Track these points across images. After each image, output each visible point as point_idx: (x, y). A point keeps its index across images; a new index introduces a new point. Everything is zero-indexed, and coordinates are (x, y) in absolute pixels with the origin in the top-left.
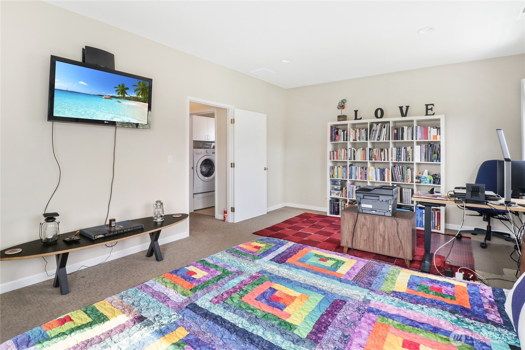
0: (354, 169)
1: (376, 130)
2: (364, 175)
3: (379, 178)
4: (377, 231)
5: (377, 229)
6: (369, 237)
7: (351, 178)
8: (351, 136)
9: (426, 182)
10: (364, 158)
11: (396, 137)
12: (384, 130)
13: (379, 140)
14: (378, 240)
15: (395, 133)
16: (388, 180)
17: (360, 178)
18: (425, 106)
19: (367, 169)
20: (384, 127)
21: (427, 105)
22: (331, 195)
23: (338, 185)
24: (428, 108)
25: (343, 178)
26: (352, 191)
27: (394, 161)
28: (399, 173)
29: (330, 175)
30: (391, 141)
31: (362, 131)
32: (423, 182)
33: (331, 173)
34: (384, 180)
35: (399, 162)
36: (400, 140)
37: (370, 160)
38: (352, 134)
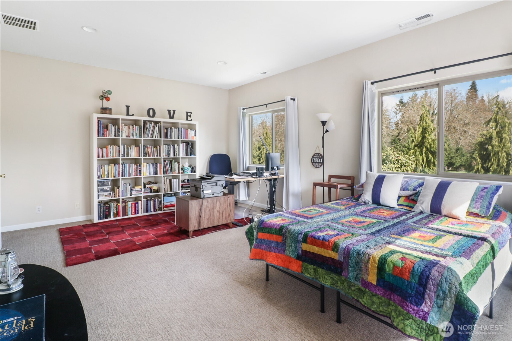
0: (127, 166)
1: (150, 128)
2: (138, 172)
3: (152, 173)
4: (215, 209)
5: (215, 207)
6: (210, 216)
7: (125, 175)
8: (124, 132)
9: (188, 171)
10: (138, 155)
11: (166, 136)
12: (157, 129)
13: (152, 138)
14: (216, 216)
15: (165, 133)
16: (161, 174)
17: (134, 175)
18: (186, 113)
19: (141, 166)
20: (156, 127)
21: (187, 113)
22: (98, 198)
23: (108, 185)
24: (188, 115)
25: (114, 177)
26: (125, 190)
27: (165, 157)
28: (169, 166)
29: (98, 175)
30: (162, 139)
31: (135, 128)
32: (186, 172)
33: (99, 173)
34: (157, 174)
35: (169, 157)
36: (169, 138)
37: (144, 156)
38: (124, 129)
